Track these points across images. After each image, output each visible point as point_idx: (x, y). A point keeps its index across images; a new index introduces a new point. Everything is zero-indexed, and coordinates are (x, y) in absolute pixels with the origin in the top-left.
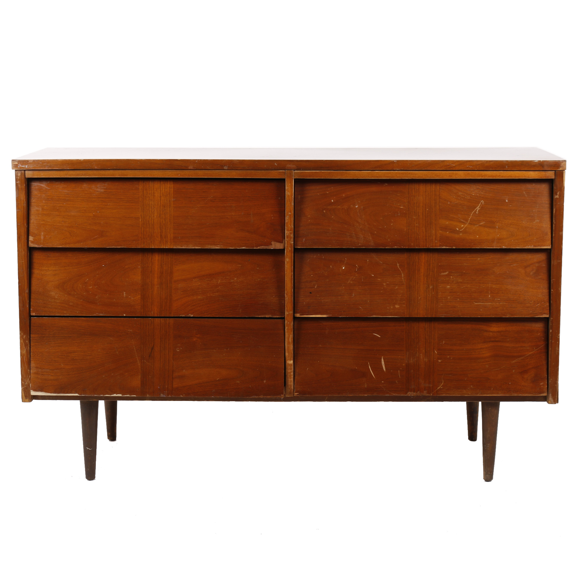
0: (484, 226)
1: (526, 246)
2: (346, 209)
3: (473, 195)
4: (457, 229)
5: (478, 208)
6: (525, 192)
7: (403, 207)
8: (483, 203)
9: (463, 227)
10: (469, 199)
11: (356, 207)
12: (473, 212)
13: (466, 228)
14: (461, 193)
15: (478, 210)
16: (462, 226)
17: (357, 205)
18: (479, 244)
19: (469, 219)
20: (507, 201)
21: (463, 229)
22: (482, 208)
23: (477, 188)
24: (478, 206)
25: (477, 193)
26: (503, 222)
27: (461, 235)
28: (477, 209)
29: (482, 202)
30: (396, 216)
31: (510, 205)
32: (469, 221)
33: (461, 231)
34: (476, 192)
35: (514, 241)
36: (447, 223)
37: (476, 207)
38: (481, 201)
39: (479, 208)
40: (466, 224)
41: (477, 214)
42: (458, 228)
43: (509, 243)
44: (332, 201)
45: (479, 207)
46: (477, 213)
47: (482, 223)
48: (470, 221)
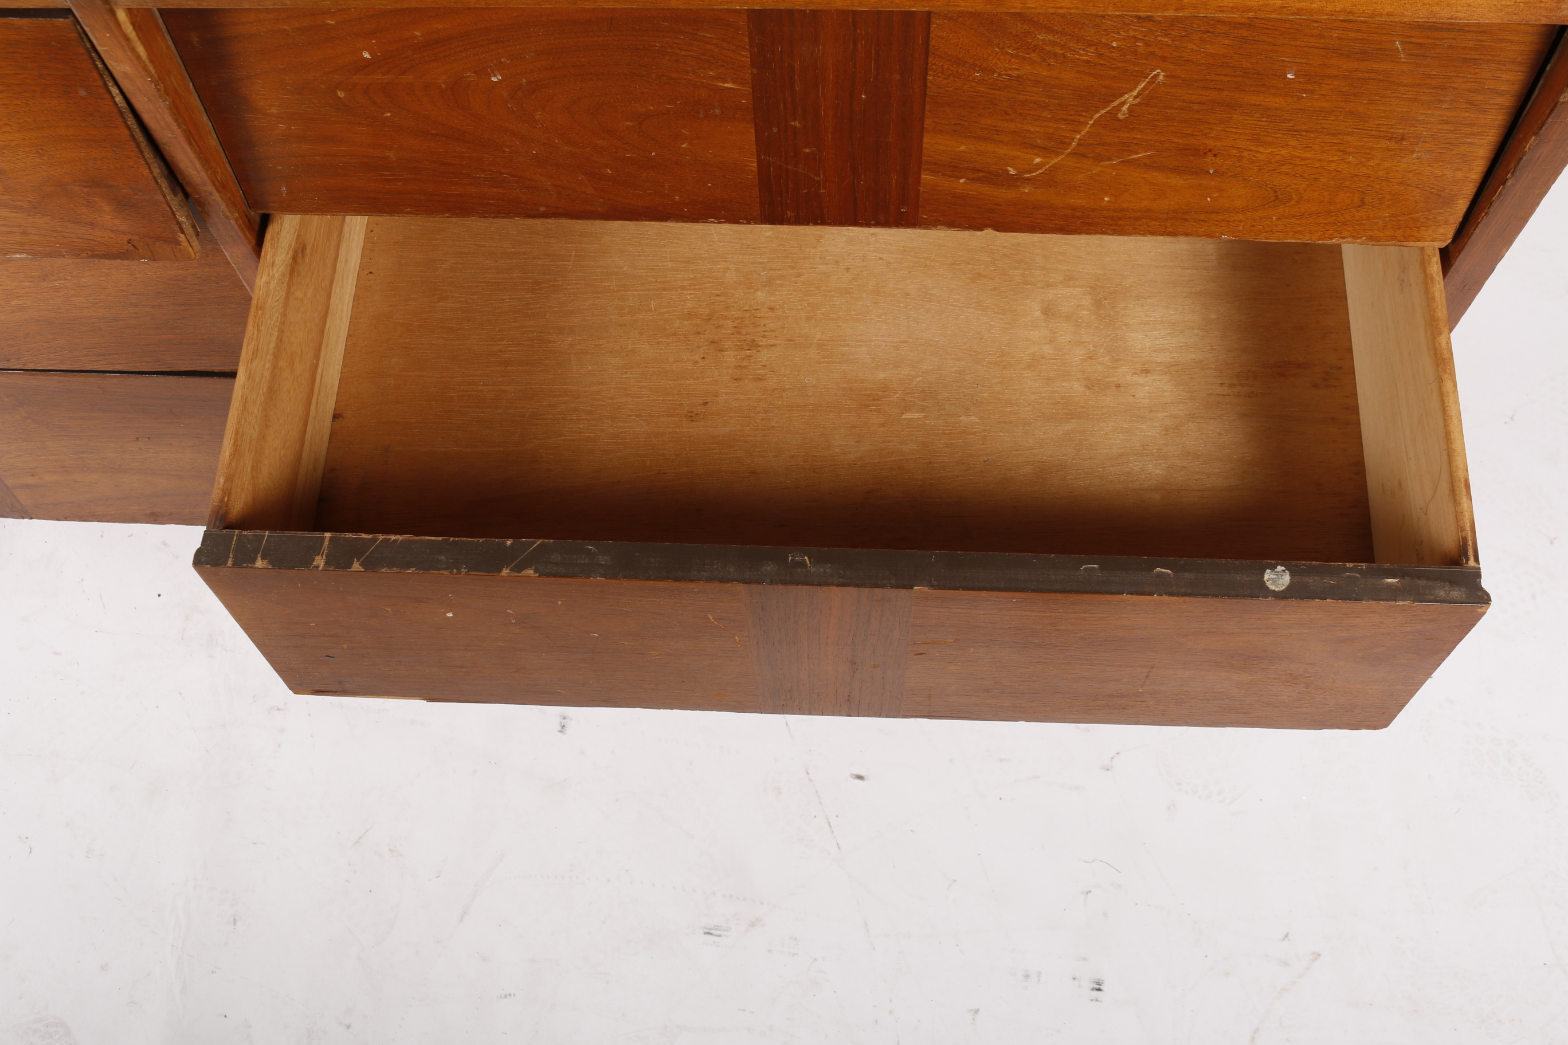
0: (1149, 166)
1: (1331, 239)
2: (443, 86)
3: (1114, 44)
4: (1010, 169)
5: (1130, 98)
6: (1402, 43)
7: (734, 83)
8: (1161, 78)
9: (1039, 166)
10: (1087, 62)
11: (494, 79)
12: (1103, 112)
13: (1055, 168)
14: (1051, 37)
15: (1125, 108)
16: (1038, 160)
17: (497, 73)
18: (1111, 225)
19: (1078, 137)
20: (1289, 76)
21: (1040, 171)
22: (1147, 100)
23: (1139, 18)
24: (1131, 90)
25: (1137, 39)
26: (1245, 154)
27: (1026, 191)
28: (1124, 103)
29: (1158, 75)
30: (701, 115)
31: (1305, 91)
32: (1074, 144)
33: (1028, 179)
34: (1132, 33)
35: (1278, 219)
36: (963, 148)
37: (1122, 95)
38: (1152, 70)
39: (1136, 97)
40: (1058, 154)
41: (1119, 120)
42: (1015, 169)
43: (1254, 226)
44: (367, 55)
45: (1135, 93)
46: (1120, 116)
47: (1137, 153)
48: (1078, 144)
